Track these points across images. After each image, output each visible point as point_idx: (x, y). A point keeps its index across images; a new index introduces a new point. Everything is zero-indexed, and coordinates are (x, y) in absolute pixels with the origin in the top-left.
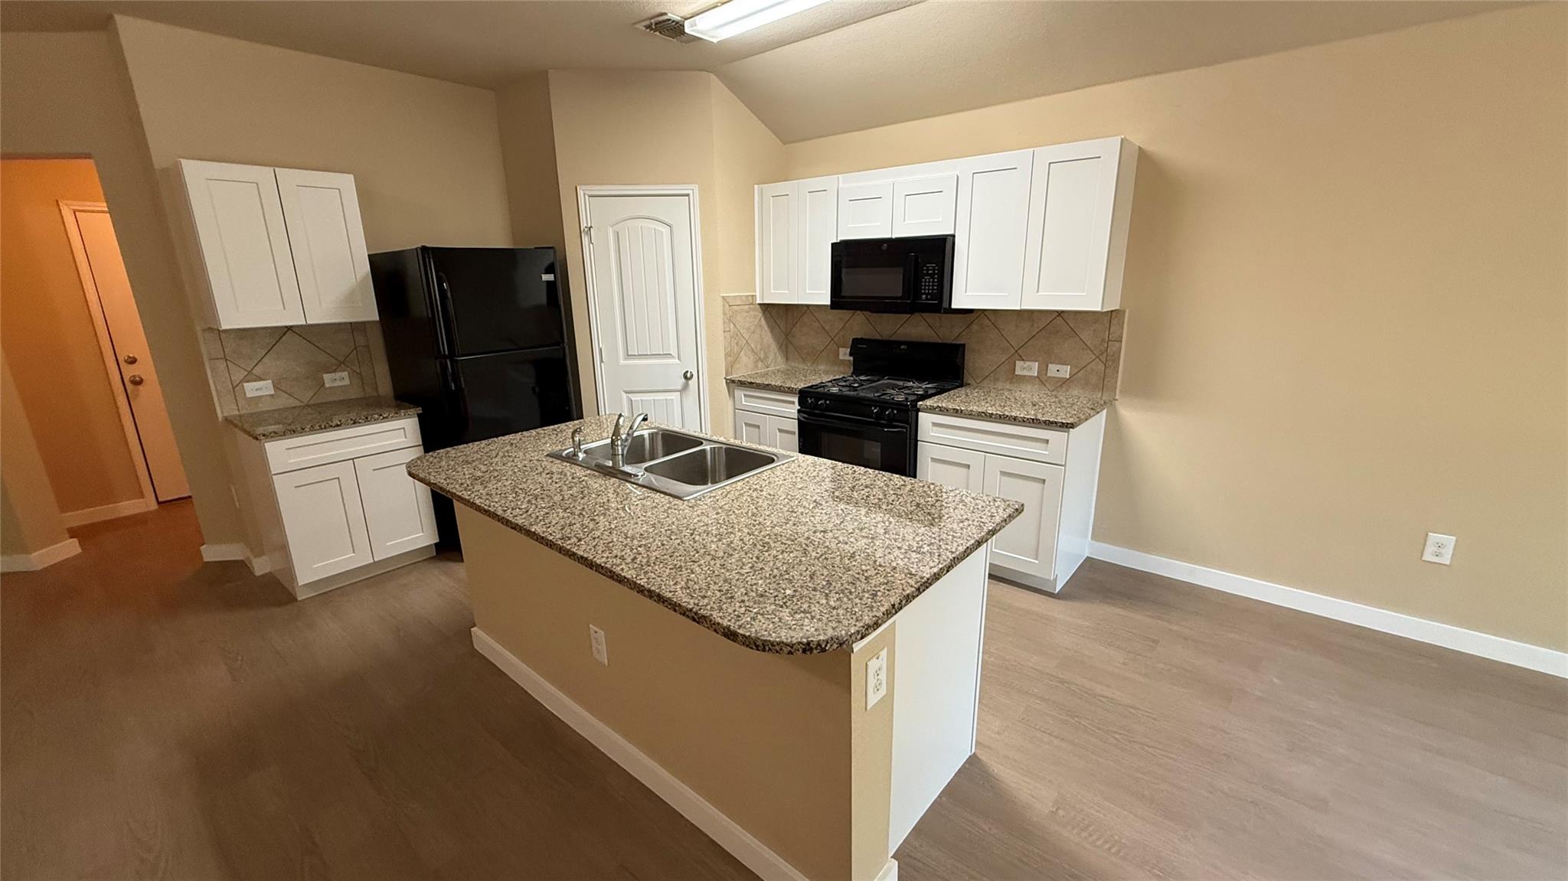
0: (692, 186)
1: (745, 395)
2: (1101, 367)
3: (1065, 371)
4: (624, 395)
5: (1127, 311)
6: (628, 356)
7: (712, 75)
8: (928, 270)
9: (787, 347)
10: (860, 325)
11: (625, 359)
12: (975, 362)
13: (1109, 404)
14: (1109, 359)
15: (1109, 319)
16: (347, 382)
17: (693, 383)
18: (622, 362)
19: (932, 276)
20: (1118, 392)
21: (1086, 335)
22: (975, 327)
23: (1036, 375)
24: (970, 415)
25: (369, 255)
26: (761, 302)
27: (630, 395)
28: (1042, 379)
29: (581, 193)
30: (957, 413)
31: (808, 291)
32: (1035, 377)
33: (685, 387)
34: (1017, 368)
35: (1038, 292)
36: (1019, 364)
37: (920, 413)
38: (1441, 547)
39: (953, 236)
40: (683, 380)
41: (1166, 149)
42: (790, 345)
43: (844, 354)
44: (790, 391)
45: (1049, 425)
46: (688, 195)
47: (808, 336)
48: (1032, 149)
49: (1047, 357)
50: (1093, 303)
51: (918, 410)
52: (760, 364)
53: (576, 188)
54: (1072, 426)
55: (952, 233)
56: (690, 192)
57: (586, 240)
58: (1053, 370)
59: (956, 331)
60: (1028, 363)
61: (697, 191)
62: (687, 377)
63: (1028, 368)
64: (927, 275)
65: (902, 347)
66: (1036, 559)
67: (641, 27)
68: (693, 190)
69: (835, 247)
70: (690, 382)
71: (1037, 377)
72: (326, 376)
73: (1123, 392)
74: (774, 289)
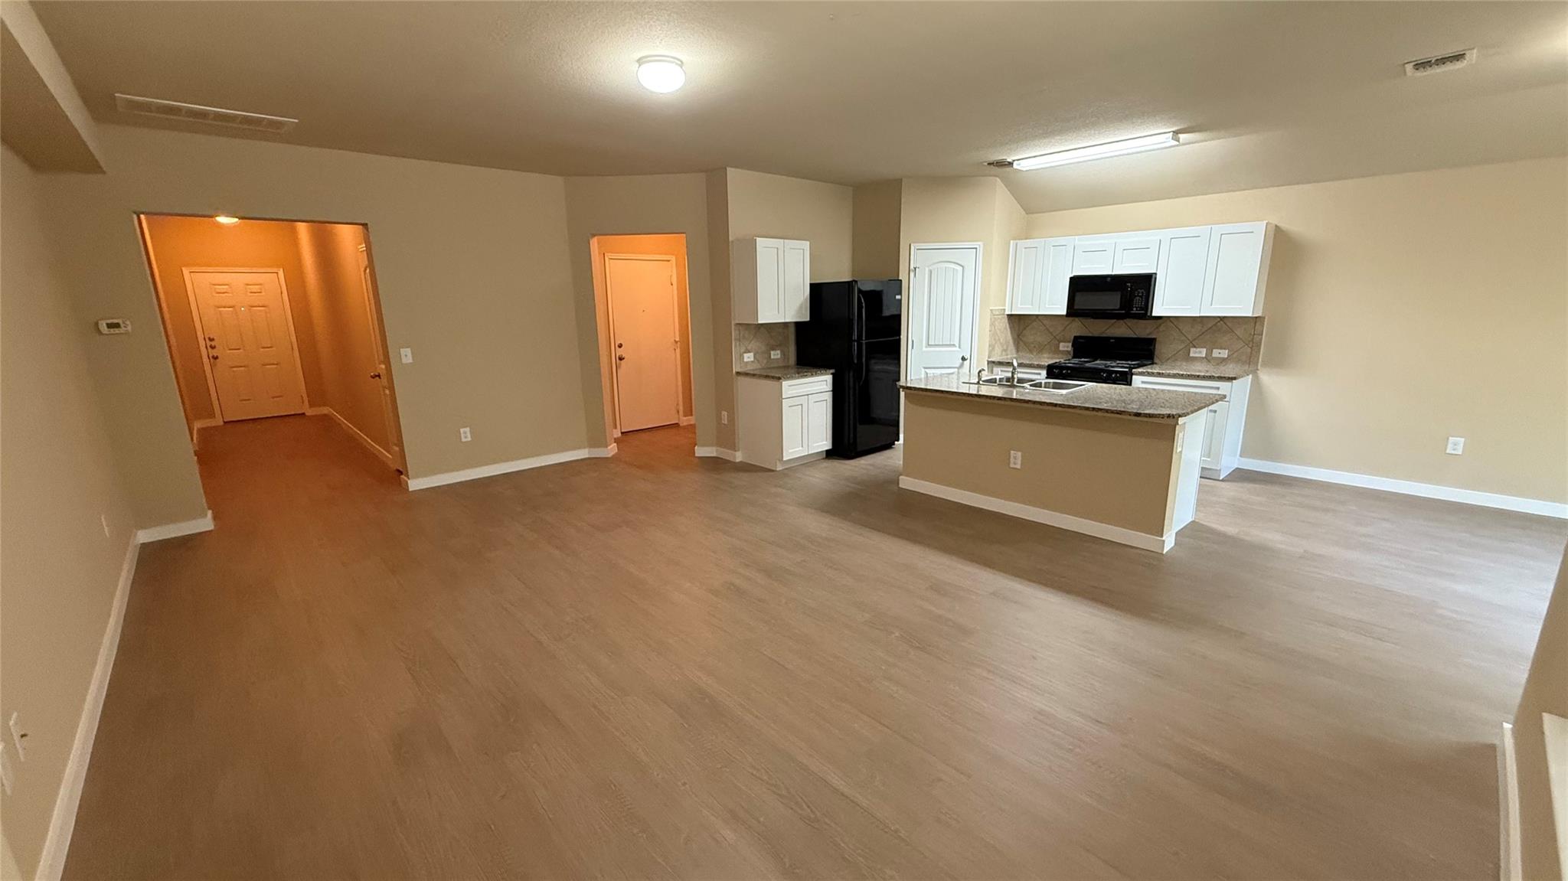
0: (979, 243)
1: (1002, 371)
2: (1249, 350)
3: (1224, 354)
4: (923, 370)
5: (1266, 318)
6: (929, 345)
7: (998, 179)
8: (1139, 292)
9: (1018, 343)
10: (1080, 328)
11: (926, 347)
12: (1161, 349)
13: (1255, 372)
14: (1254, 345)
15: (1256, 320)
16: (779, 356)
17: (967, 363)
18: (924, 349)
19: (1141, 297)
20: (1259, 364)
21: (1239, 332)
22: (1162, 328)
23: (1204, 356)
24: (1169, 376)
25: (811, 285)
26: (1010, 313)
27: (926, 370)
28: (1208, 359)
29: (912, 247)
30: (1160, 375)
31: (1047, 306)
32: (1203, 358)
33: (962, 366)
34: (1191, 352)
35: (1211, 305)
36: (1192, 350)
37: (1134, 377)
38: (1456, 445)
39: (1156, 274)
40: (961, 361)
41: (1293, 226)
42: (1021, 342)
43: (1066, 347)
44: (1039, 367)
45: (1221, 378)
46: (976, 248)
47: (1032, 336)
48: (1210, 227)
49: (1212, 346)
50: (1248, 313)
51: (1132, 374)
52: (1004, 353)
53: (910, 245)
54: (1235, 378)
55: (1155, 272)
56: (978, 247)
57: (912, 274)
58: (1216, 353)
59: (1148, 331)
60: (1198, 350)
61: (982, 246)
62: (963, 359)
63: (1200, 352)
64: (1138, 296)
65: (1112, 341)
66: (1209, 457)
67: (986, 164)
68: (979, 244)
69: (1072, 279)
70: (965, 362)
71: (1205, 357)
72: (772, 352)
73: (1265, 365)
74: (1021, 305)
